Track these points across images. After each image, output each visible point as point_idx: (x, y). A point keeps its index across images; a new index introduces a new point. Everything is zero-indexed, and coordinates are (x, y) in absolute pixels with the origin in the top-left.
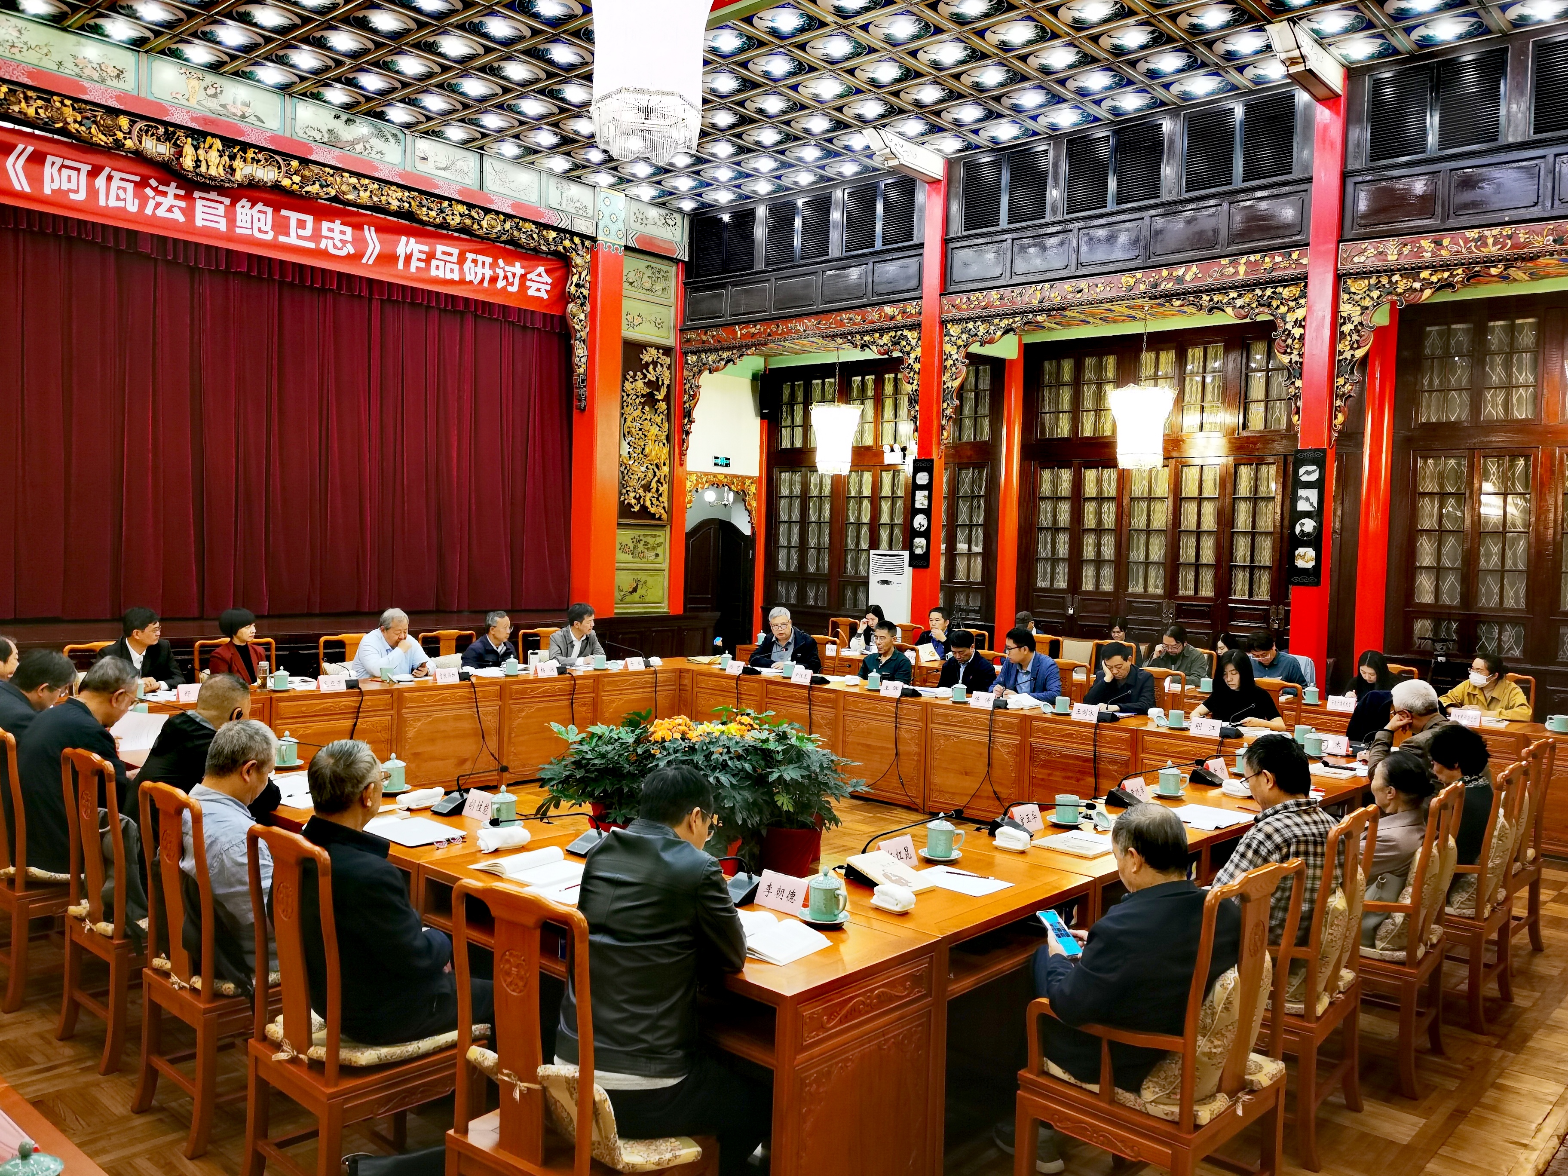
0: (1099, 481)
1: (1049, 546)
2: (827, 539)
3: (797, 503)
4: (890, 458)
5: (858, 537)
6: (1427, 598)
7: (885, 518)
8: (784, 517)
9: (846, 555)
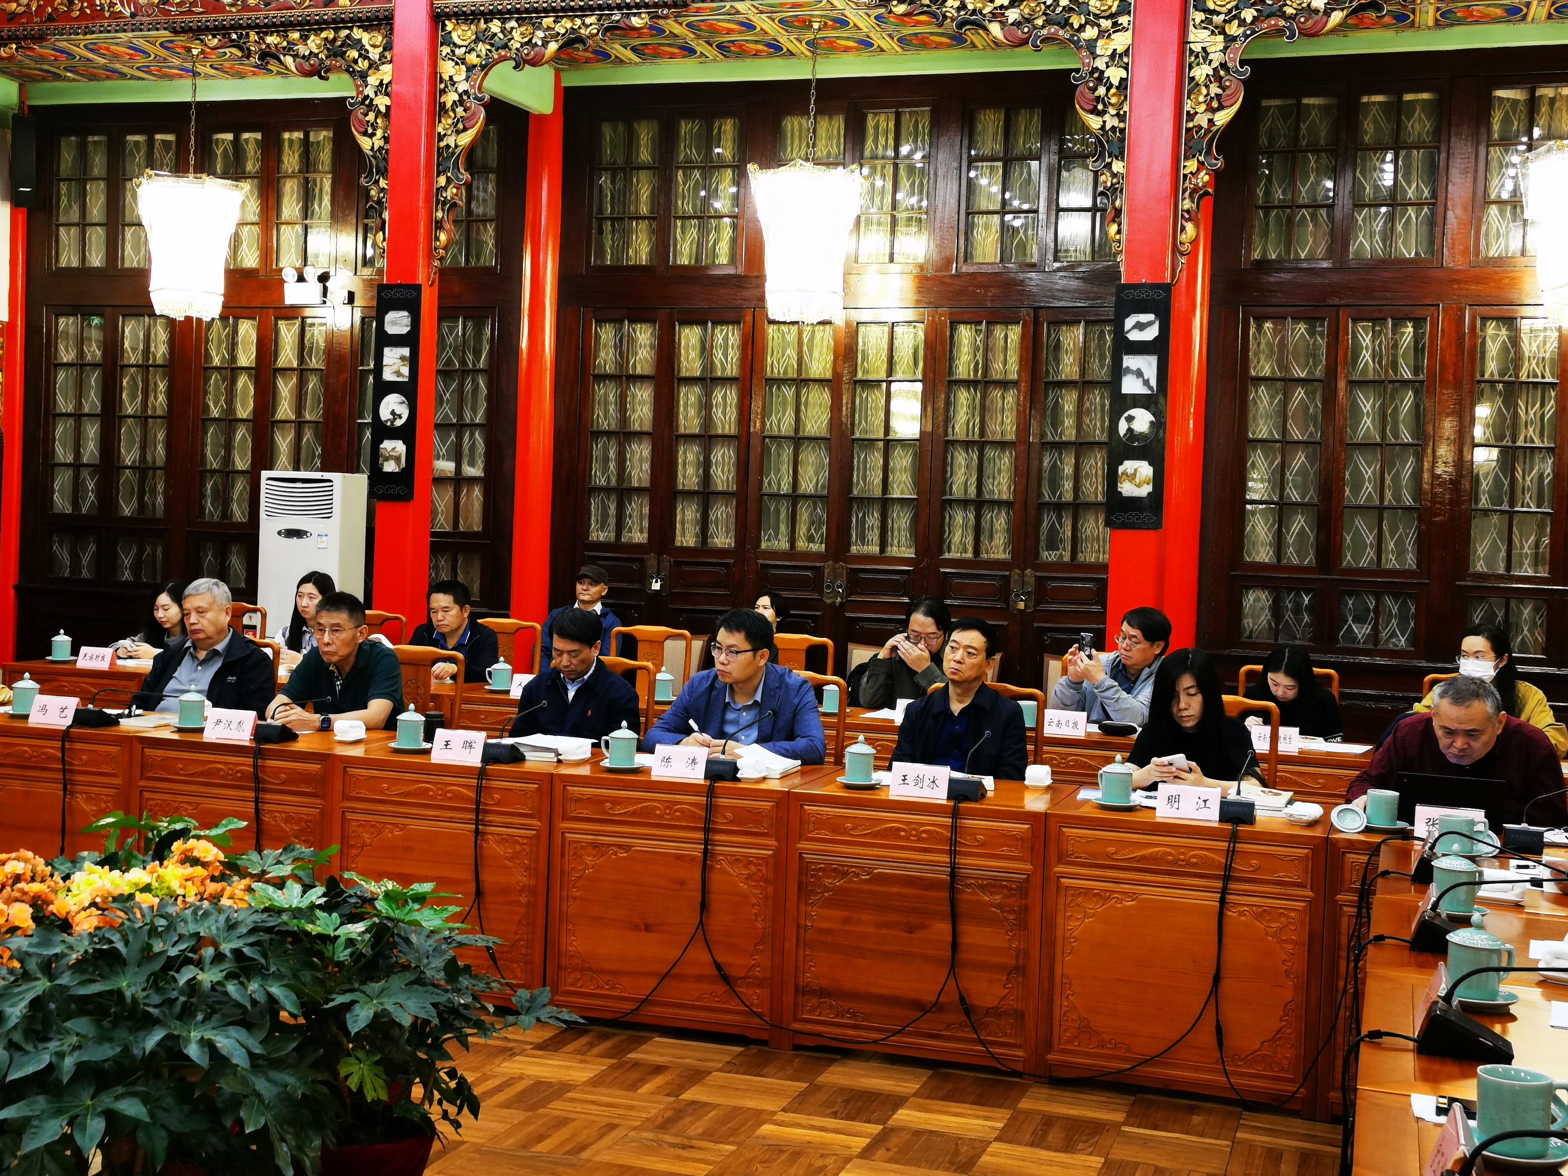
0: (706, 349)
1: (612, 466)
2: (160, 449)
3: (94, 379)
4: (293, 294)
5: (228, 447)
6: (1263, 554)
7: (285, 410)
8: (64, 404)
9: (203, 485)
